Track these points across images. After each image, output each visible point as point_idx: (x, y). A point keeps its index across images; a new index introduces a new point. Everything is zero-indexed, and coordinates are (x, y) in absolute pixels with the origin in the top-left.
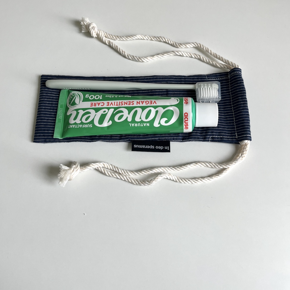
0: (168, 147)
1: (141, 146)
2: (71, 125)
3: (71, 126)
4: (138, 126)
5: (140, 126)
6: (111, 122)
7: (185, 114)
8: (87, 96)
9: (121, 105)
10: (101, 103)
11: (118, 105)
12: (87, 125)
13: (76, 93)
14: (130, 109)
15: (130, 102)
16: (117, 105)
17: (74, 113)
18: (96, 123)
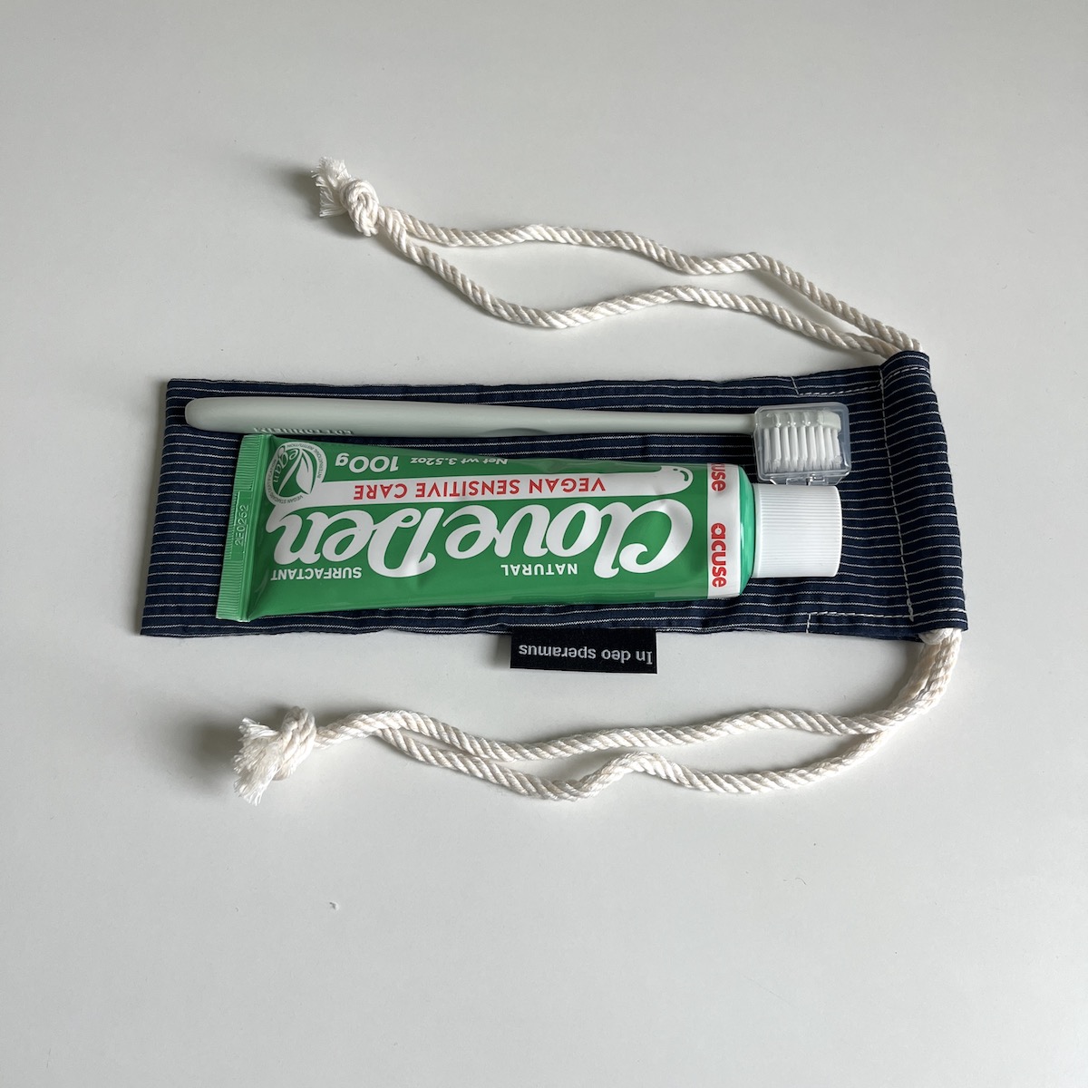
0: (649, 653)
1: (545, 648)
2: (280, 571)
3: (282, 575)
4: (536, 573)
5: (542, 573)
6: (431, 560)
7: (715, 527)
8: (342, 461)
9: (471, 494)
10: (393, 487)
11: (458, 495)
12: (340, 569)
13: (301, 448)
14: (503, 511)
15: (505, 482)
16: (455, 494)
17: (294, 525)
18: (377, 564)
